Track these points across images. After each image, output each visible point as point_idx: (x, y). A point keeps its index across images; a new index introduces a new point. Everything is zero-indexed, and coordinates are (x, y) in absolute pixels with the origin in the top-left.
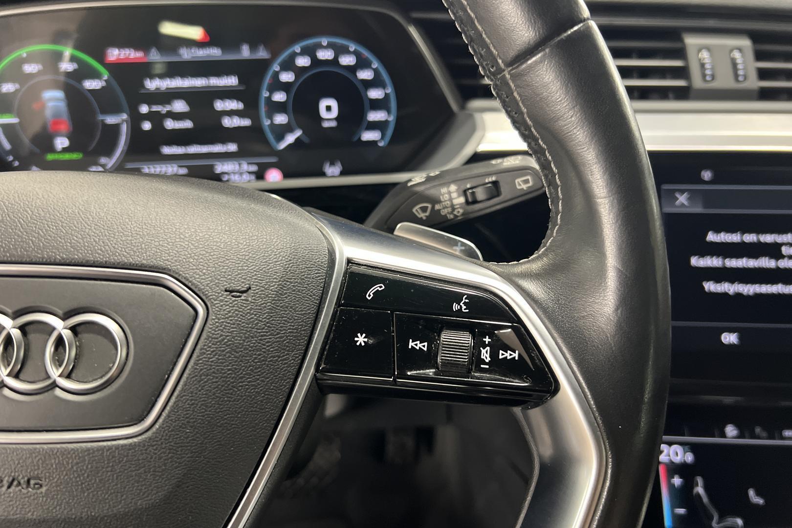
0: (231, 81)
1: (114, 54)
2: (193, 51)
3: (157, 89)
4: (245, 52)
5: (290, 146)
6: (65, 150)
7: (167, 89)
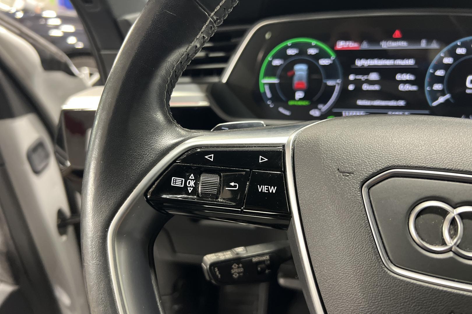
0: (410, 62)
1: (341, 45)
2: (390, 43)
3: (363, 66)
4: (423, 44)
5: (441, 104)
6: (301, 99)
7: (369, 66)
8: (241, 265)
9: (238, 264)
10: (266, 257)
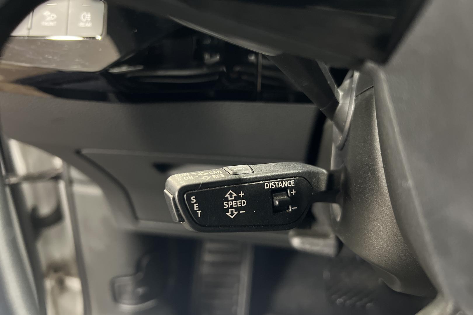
8: (242, 194)
9: (237, 193)
10: (290, 183)
